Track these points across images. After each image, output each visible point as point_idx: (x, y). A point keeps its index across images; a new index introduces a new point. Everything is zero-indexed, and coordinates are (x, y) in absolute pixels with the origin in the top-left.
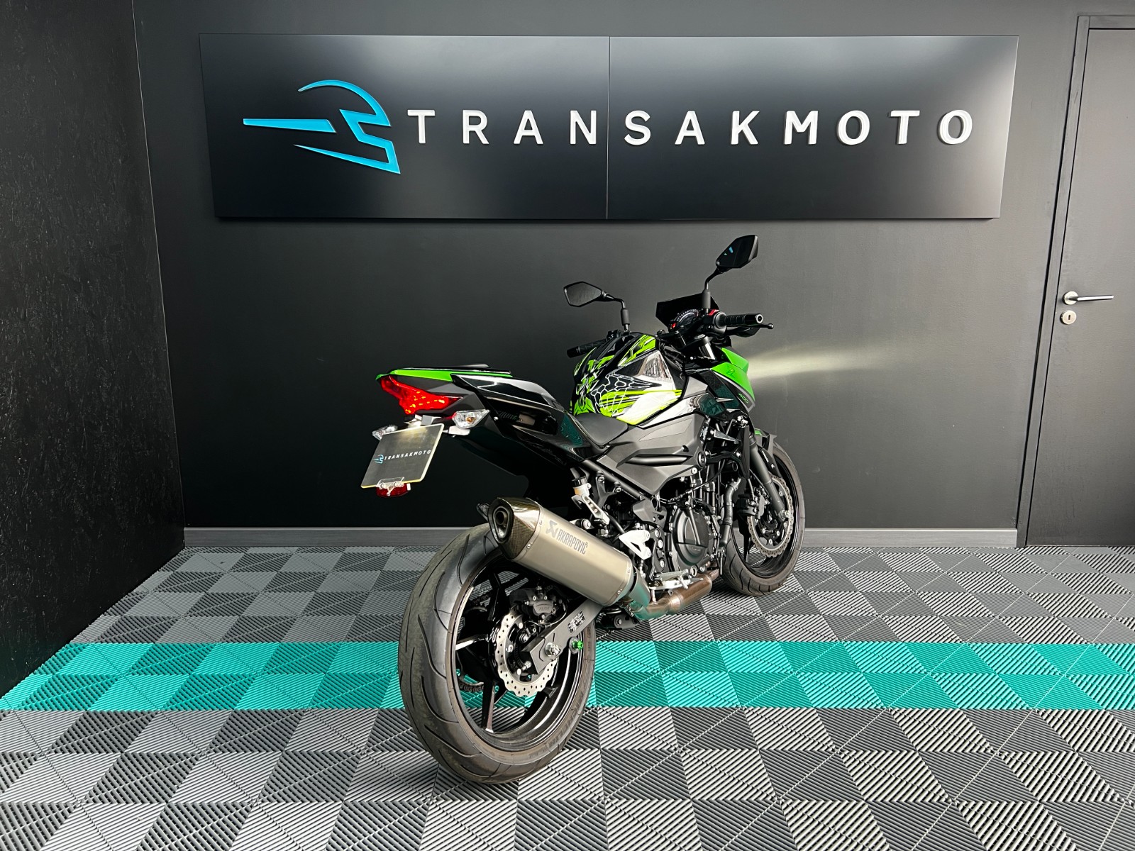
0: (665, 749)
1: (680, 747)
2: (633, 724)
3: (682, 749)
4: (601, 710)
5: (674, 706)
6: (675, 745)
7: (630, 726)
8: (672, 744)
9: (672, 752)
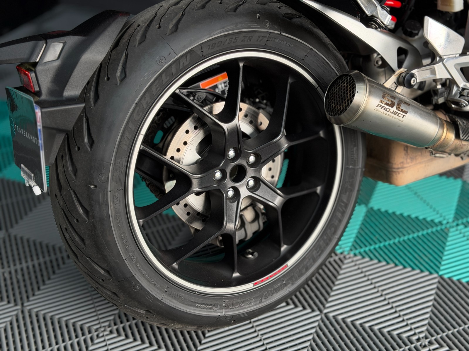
0: (404, 336)
1: (426, 338)
2: (380, 289)
3: (428, 340)
4: (350, 260)
5: (446, 277)
6: (422, 332)
7: (376, 290)
8: (417, 331)
9: (412, 343)
